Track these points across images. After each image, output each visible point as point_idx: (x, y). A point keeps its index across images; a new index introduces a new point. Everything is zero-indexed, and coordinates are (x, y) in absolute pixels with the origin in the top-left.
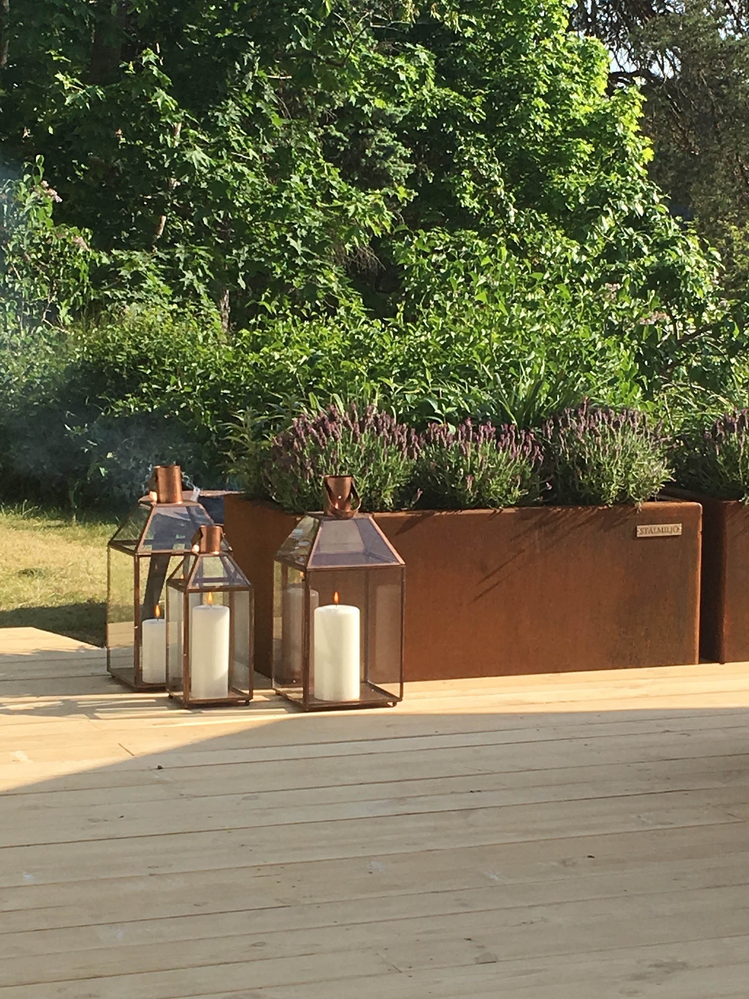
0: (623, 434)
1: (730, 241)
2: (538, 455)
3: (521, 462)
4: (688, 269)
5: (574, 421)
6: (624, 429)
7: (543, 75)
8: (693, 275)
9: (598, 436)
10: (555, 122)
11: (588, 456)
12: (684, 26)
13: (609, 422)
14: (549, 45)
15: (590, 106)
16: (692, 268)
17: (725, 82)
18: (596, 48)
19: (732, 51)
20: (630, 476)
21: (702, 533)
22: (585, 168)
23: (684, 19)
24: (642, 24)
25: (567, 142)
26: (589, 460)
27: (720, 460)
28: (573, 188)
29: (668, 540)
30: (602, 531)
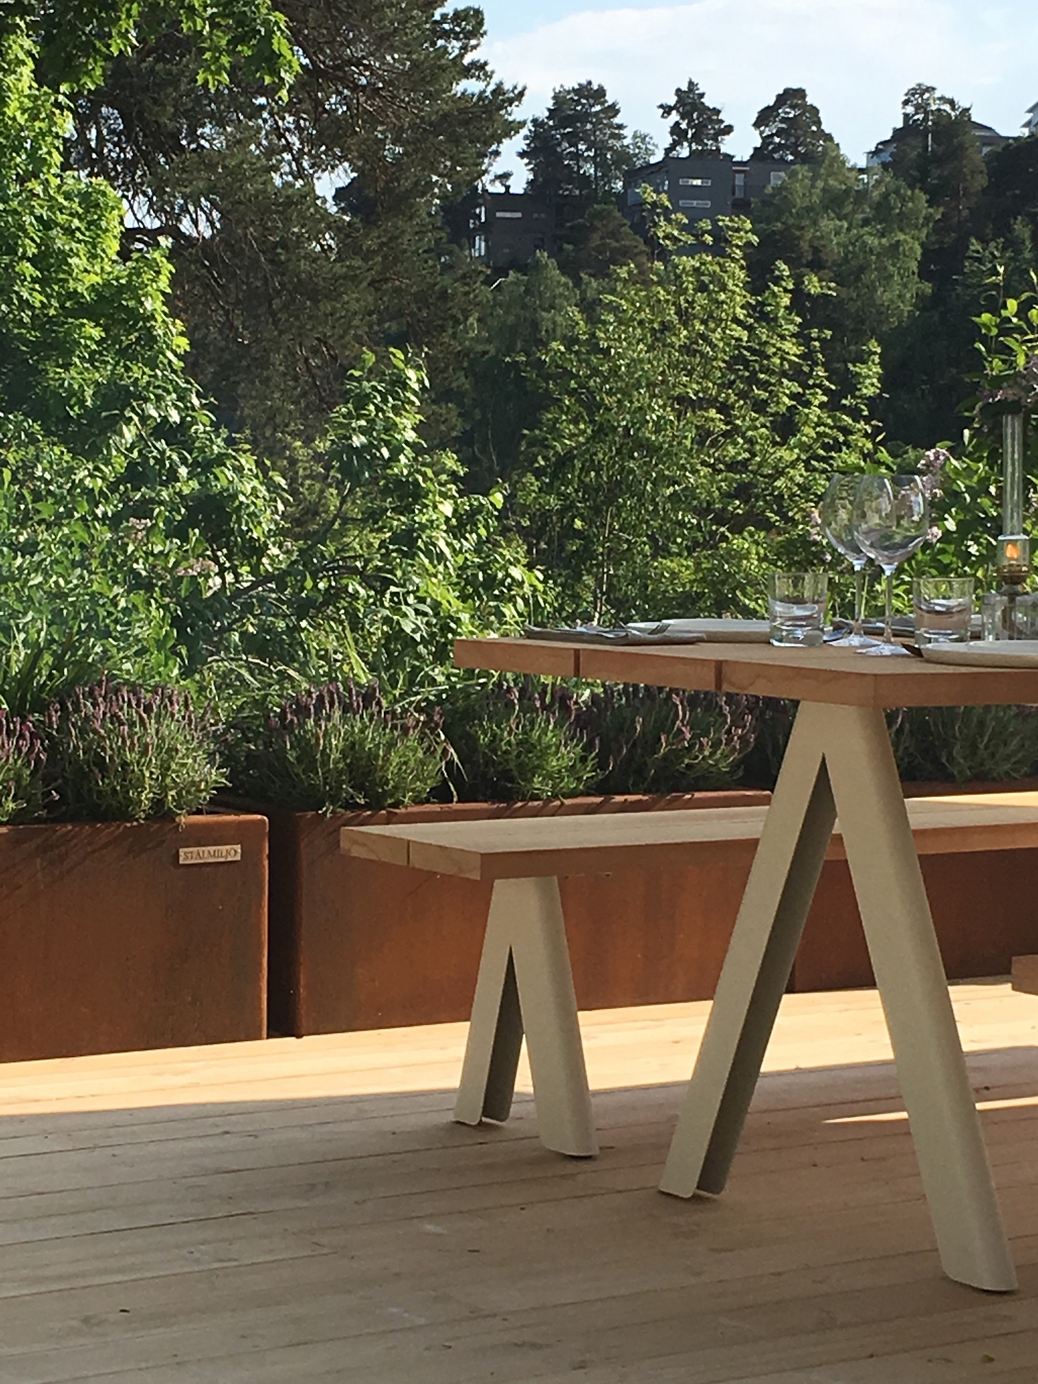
0: (158, 722)
1: (293, 462)
2: (39, 751)
3: (16, 761)
4: (242, 498)
5: (89, 704)
6: (158, 716)
7: (30, 229)
8: (248, 506)
9: (123, 724)
10: (48, 297)
11: (109, 752)
12: (224, 167)
13: (138, 705)
14: (39, 189)
15: (97, 274)
16: (247, 498)
17: (283, 244)
18: (104, 194)
19: (289, 202)
20: (168, 780)
21: (269, 857)
22: (91, 361)
23: (225, 158)
24: (166, 163)
25: (67, 323)
26: (110, 757)
27: (292, 756)
28: (76, 387)
29: (221, 868)
30: (131, 857)
